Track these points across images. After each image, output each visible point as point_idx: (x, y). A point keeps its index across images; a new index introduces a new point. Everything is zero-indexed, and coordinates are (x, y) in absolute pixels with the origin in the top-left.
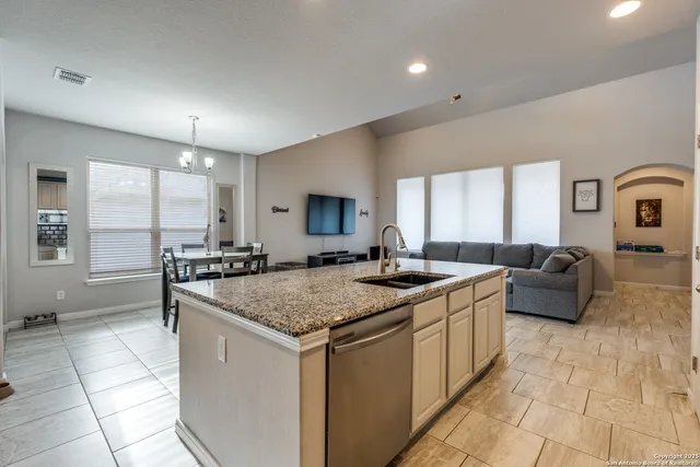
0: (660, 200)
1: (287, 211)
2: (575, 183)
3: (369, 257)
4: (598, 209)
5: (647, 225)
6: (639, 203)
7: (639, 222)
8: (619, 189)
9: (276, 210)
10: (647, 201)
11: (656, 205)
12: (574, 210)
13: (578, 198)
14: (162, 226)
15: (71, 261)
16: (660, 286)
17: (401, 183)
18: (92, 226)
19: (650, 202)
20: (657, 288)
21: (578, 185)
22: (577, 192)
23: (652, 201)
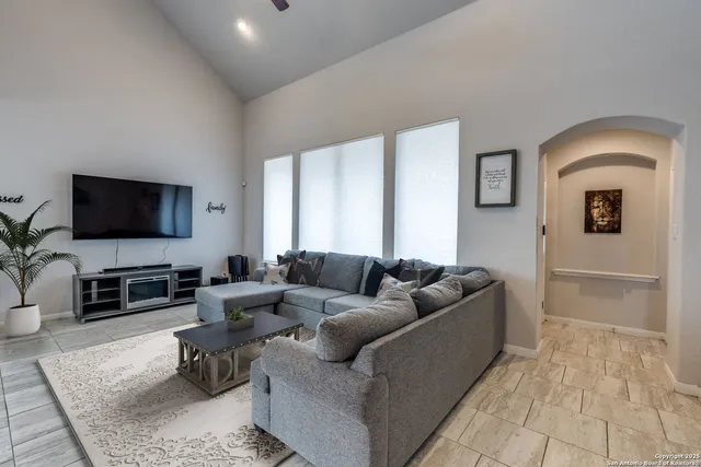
0: (620, 191)
1: (17, 200)
2: (479, 157)
3: (230, 280)
4: (513, 203)
5: (601, 230)
6: (590, 196)
7: (589, 226)
8: (562, 174)
10: (599, 192)
11: (613, 200)
12: (478, 204)
13: (484, 182)
16: (619, 328)
17: (268, 164)
19: (604, 194)
20: (613, 331)
21: (485, 162)
22: (483, 174)
23: (608, 192)
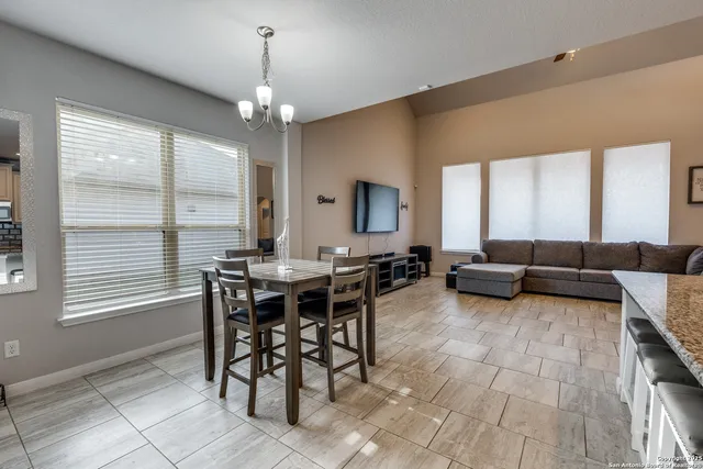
1: (332, 201)
2: (691, 169)
9: (322, 200)
12: (690, 201)
13: (696, 188)
14: (178, 222)
15: (32, 285)
17: (448, 171)
18: (66, 221)
21: (695, 172)
22: (695, 181)
